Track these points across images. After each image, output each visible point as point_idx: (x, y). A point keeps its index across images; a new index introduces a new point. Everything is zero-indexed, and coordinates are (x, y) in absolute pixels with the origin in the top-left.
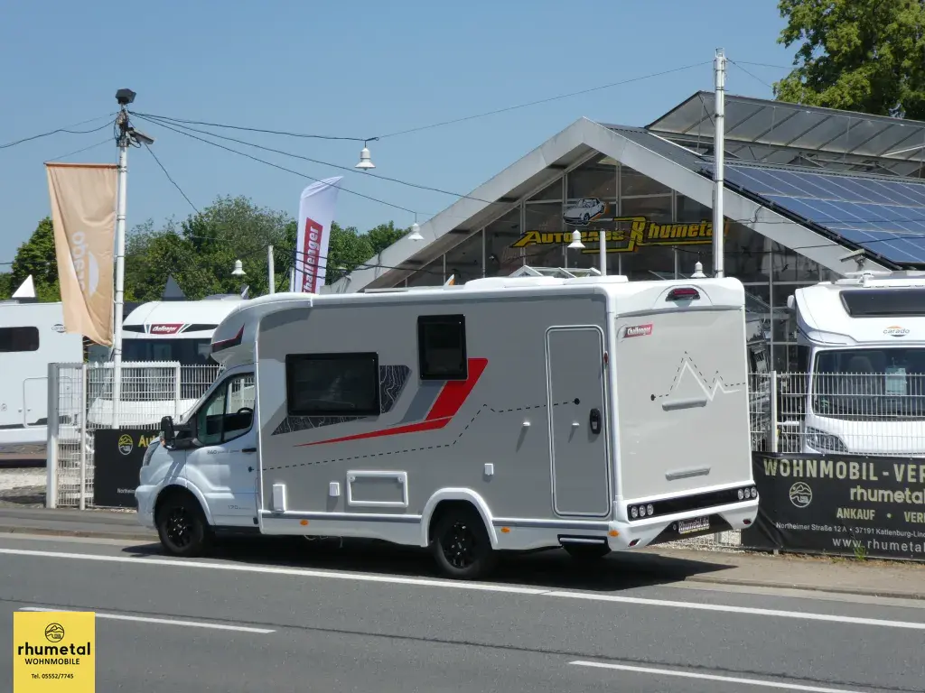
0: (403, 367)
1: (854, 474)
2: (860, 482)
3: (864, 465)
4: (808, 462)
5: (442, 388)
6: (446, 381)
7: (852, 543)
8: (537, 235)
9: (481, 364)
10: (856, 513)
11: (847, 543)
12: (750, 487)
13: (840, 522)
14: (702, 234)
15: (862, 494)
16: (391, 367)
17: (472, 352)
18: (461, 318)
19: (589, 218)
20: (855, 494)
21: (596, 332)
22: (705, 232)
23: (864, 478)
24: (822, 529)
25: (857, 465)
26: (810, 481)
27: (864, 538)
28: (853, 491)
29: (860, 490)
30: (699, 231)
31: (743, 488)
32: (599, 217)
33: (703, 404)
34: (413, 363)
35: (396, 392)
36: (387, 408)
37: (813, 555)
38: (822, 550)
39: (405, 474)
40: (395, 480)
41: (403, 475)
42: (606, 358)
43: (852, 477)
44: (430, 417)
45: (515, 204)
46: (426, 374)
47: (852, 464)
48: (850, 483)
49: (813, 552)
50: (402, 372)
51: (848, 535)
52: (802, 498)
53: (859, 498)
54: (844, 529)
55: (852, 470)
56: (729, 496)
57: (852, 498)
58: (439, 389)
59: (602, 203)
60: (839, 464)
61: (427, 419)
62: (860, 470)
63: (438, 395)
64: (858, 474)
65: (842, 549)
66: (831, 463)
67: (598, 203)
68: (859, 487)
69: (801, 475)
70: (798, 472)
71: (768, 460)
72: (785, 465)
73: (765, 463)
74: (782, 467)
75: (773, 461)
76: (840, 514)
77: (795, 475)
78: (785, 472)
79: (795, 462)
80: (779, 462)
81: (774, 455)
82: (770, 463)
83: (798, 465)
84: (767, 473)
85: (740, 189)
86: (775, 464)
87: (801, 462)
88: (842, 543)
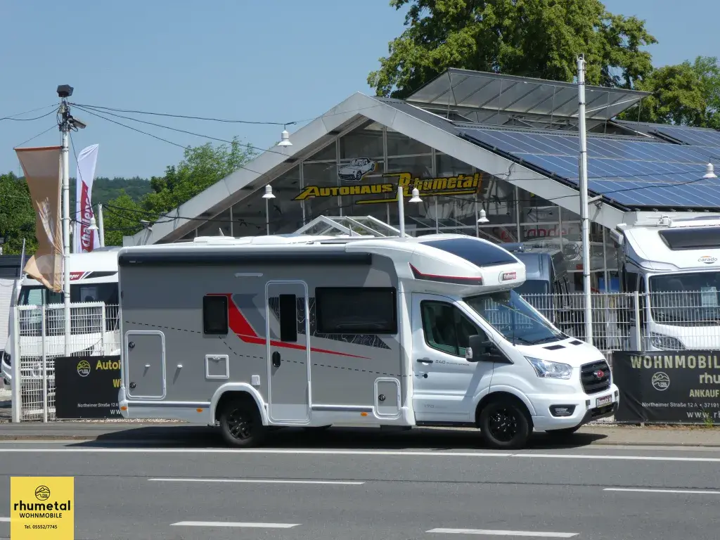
1: (702, 364)
2: (707, 370)
3: (710, 357)
4: (666, 357)
7: (702, 415)
8: (316, 189)
10: (705, 393)
11: (698, 415)
13: (692, 400)
14: (459, 185)
15: (709, 379)
19: (362, 174)
20: (704, 379)
22: (462, 184)
23: (710, 367)
24: (679, 405)
25: (704, 358)
26: (668, 371)
27: (711, 411)
28: (701, 377)
29: (707, 376)
30: (457, 183)
32: (371, 174)
37: (671, 425)
38: (678, 421)
43: (700, 367)
45: (295, 164)
47: (700, 357)
48: (698, 371)
49: (672, 423)
51: (699, 409)
52: (661, 383)
53: (706, 382)
54: (696, 405)
55: (700, 362)
57: (701, 382)
59: (372, 163)
60: (690, 358)
62: (707, 362)
64: (705, 364)
65: (695, 419)
66: (683, 357)
67: (369, 162)
68: (706, 373)
69: (661, 367)
70: (658, 365)
71: (634, 356)
72: (648, 360)
73: (632, 360)
74: (645, 362)
75: (638, 357)
76: (692, 394)
77: (656, 367)
78: (648, 364)
79: (655, 357)
80: (643, 358)
81: (638, 353)
82: (636, 360)
83: (658, 359)
84: (634, 367)
85: (494, 149)
86: (640, 360)
87: (660, 357)
88: (694, 416)
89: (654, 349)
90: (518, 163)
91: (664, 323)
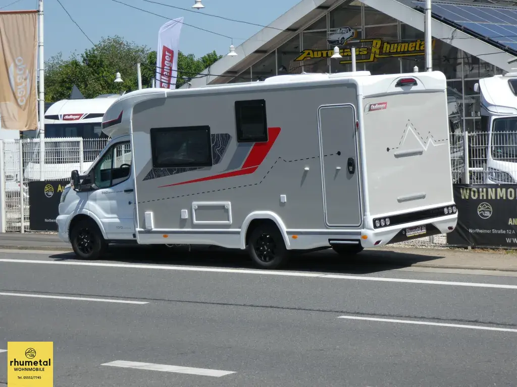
0: (226, 134)
4: (490, 190)
5: (252, 147)
6: (254, 143)
8: (311, 52)
9: (277, 131)
11: (515, 241)
12: (452, 206)
13: (511, 227)
14: (417, 49)
16: (218, 134)
17: (270, 124)
18: (263, 102)
21: (351, 108)
22: (420, 48)
24: (499, 232)
26: (491, 201)
30: (415, 47)
31: (448, 207)
32: (351, 40)
33: (420, 153)
34: (232, 132)
35: (222, 151)
36: (217, 161)
37: (493, 249)
38: (499, 245)
39: (230, 203)
40: (223, 207)
41: (228, 204)
42: (357, 125)
44: (244, 166)
46: (241, 138)
49: (494, 247)
50: (226, 138)
51: (516, 236)
52: (485, 212)
54: (513, 232)
56: (439, 212)
58: (250, 148)
59: (352, 31)
60: (509, 190)
61: (243, 167)
63: (249, 152)
65: (512, 244)
66: (504, 190)
67: (350, 30)
69: (485, 198)
70: (483, 196)
71: (463, 189)
72: (474, 192)
73: (461, 191)
74: (472, 193)
75: (466, 189)
76: (510, 222)
77: (481, 198)
78: (474, 196)
79: (481, 189)
80: (470, 190)
81: (467, 185)
82: (465, 191)
83: (483, 192)
84: (463, 198)
85: (442, 19)
86: (468, 191)
87: (485, 190)
88: (512, 241)
89: (490, 182)
90: (461, 30)
91: (501, 160)
